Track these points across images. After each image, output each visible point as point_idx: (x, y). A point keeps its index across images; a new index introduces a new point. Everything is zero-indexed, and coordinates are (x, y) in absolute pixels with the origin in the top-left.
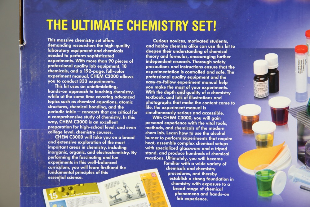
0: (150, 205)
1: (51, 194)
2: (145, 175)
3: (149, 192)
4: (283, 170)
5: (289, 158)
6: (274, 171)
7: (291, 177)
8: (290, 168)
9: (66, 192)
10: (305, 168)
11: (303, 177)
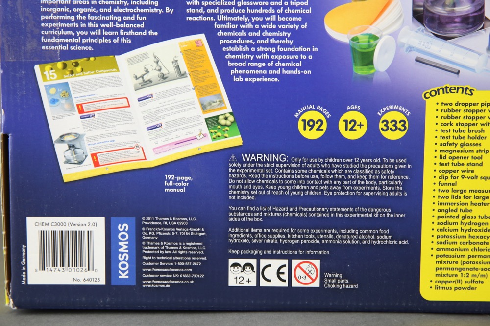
0: (194, 89)
1: (46, 73)
2: (186, 43)
3: (192, 70)
4: (390, 35)
5: (400, 16)
6: (377, 35)
7: (403, 45)
8: (402, 31)
9: (69, 70)
10: (423, 31)
11: (420, 44)
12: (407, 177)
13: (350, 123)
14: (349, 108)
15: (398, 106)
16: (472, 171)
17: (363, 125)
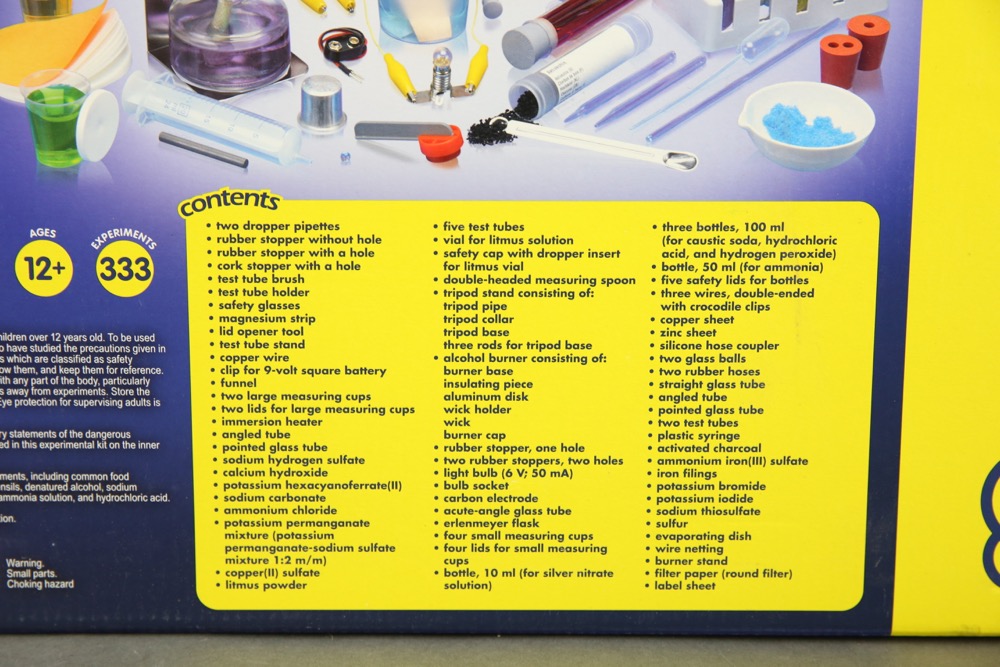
4: (107, 88)
5: (124, 52)
6: (81, 89)
7: (133, 108)
8: (129, 80)
10: (170, 81)
11: (166, 107)
12: (158, 371)
13: (38, 263)
14: (33, 233)
15: (130, 230)
16: (286, 358)
17: (64, 268)
